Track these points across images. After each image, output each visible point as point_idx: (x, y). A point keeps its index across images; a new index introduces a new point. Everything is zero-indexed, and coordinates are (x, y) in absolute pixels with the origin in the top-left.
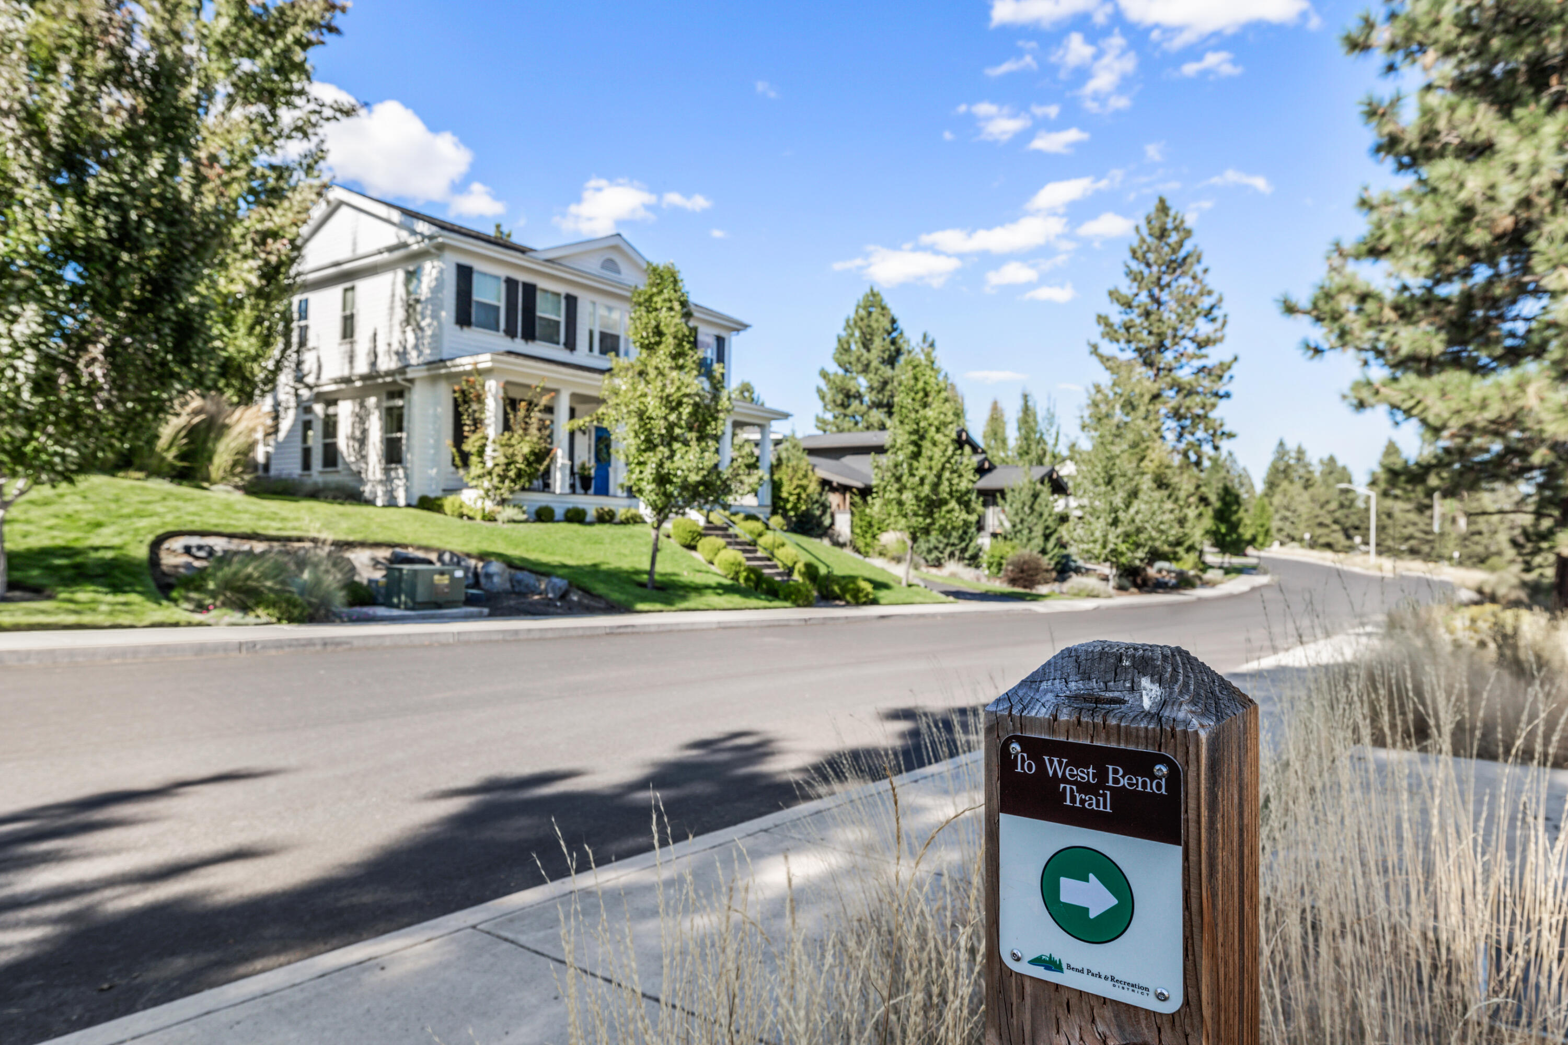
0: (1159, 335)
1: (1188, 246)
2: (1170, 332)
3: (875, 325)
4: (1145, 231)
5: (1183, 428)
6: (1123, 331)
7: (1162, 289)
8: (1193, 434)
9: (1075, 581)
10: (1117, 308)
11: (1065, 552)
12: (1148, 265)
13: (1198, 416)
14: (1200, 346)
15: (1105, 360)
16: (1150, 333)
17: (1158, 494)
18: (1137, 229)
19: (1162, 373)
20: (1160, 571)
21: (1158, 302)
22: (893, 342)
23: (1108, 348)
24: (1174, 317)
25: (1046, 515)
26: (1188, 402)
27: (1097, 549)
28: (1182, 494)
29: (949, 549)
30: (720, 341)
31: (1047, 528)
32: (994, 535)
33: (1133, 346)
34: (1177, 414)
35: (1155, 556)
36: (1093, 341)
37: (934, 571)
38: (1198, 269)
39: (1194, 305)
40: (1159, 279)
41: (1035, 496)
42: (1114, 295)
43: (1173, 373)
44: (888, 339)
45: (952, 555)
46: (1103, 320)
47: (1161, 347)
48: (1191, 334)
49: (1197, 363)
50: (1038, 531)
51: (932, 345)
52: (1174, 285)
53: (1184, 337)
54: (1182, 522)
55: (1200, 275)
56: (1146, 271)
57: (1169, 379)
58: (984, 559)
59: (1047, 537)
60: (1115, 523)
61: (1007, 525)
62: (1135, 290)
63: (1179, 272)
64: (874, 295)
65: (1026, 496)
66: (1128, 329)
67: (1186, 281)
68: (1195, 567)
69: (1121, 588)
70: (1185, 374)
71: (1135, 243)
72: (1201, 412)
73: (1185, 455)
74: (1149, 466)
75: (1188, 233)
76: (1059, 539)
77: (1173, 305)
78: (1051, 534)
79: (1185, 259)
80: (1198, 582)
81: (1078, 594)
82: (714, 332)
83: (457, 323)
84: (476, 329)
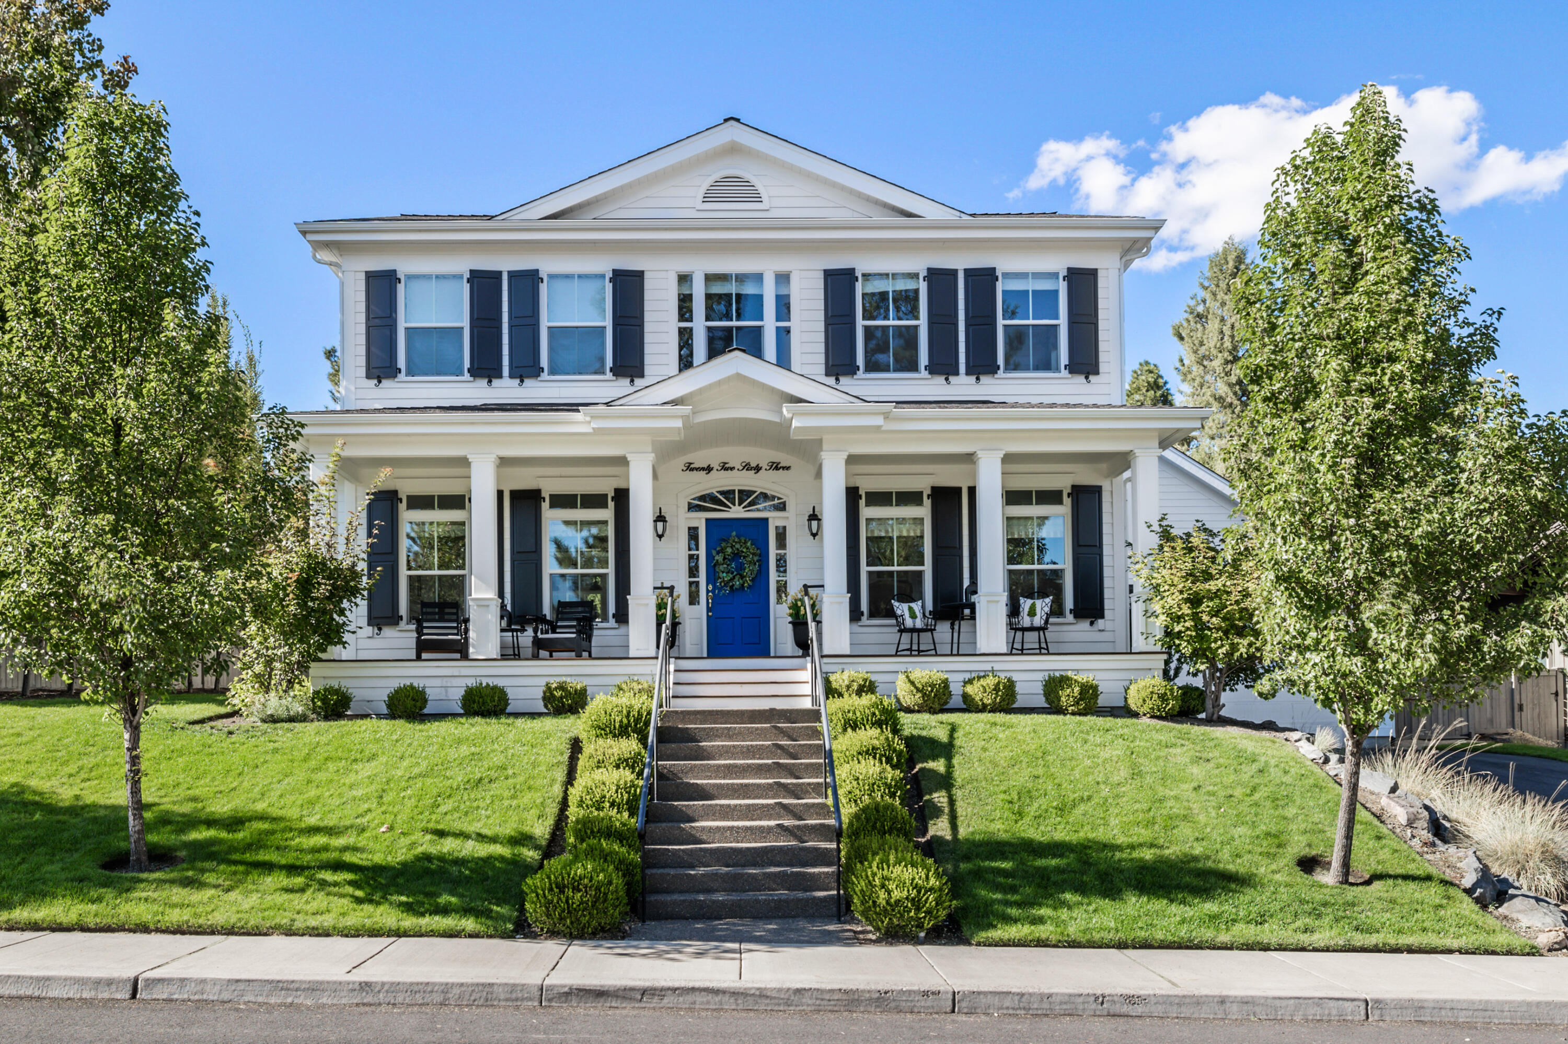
82: (1059, 263)
83: (369, 376)
84: (410, 378)
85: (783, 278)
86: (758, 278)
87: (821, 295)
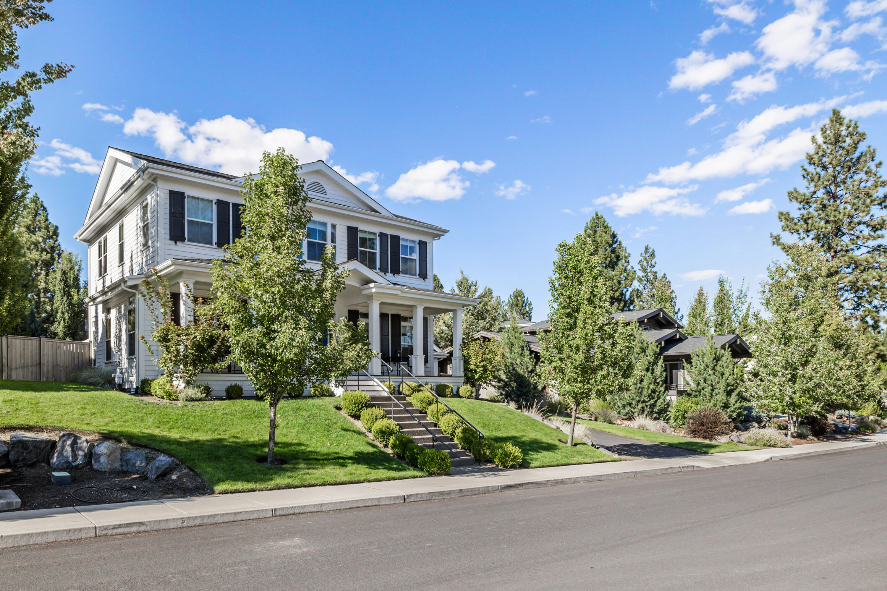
0: (835, 222)
1: (862, 147)
2: (846, 220)
3: (599, 240)
4: (820, 140)
5: (860, 298)
6: (802, 222)
7: (837, 186)
8: (870, 303)
9: (755, 431)
10: (796, 205)
11: (746, 404)
12: (825, 168)
13: (875, 287)
14: (875, 229)
15: (786, 249)
16: (827, 222)
17: (833, 354)
18: (813, 139)
19: (839, 255)
20: (841, 417)
21: (834, 197)
22: (613, 251)
23: (789, 239)
24: (849, 207)
25: (727, 374)
26: (865, 276)
27: (776, 404)
28: (861, 353)
29: (640, 406)
30: (423, 245)
31: (728, 385)
32: (680, 393)
33: (812, 235)
34: (854, 287)
35: (832, 407)
36: (775, 234)
37: (627, 423)
38: (872, 165)
39: (868, 195)
40: (835, 177)
41: (717, 359)
42: (793, 196)
43: (850, 254)
44: (609, 250)
45: (642, 410)
46: (784, 216)
47: (838, 232)
48: (866, 219)
49: (872, 243)
50: (721, 387)
51: (653, 255)
52: (849, 181)
53: (859, 223)
54: (860, 377)
55: (874, 169)
56: (823, 173)
57: (846, 258)
58: (672, 413)
59: (729, 393)
60: (793, 379)
61: (693, 385)
62: (812, 189)
63: (853, 169)
64: (598, 217)
65: (708, 359)
66: (805, 221)
67: (862, 175)
68: (874, 413)
69: (800, 436)
70: (860, 254)
71: (812, 151)
72: (877, 283)
73: (863, 320)
74: (826, 330)
75: (863, 136)
76: (739, 395)
77: (848, 197)
78: (732, 391)
79: (859, 158)
80: (878, 428)
81: (756, 444)
82: (417, 238)
83: (171, 239)
84: (189, 243)
85: (334, 226)
86: (325, 224)
87: (346, 235)
